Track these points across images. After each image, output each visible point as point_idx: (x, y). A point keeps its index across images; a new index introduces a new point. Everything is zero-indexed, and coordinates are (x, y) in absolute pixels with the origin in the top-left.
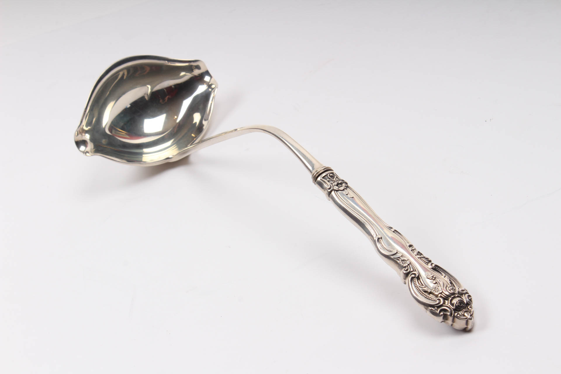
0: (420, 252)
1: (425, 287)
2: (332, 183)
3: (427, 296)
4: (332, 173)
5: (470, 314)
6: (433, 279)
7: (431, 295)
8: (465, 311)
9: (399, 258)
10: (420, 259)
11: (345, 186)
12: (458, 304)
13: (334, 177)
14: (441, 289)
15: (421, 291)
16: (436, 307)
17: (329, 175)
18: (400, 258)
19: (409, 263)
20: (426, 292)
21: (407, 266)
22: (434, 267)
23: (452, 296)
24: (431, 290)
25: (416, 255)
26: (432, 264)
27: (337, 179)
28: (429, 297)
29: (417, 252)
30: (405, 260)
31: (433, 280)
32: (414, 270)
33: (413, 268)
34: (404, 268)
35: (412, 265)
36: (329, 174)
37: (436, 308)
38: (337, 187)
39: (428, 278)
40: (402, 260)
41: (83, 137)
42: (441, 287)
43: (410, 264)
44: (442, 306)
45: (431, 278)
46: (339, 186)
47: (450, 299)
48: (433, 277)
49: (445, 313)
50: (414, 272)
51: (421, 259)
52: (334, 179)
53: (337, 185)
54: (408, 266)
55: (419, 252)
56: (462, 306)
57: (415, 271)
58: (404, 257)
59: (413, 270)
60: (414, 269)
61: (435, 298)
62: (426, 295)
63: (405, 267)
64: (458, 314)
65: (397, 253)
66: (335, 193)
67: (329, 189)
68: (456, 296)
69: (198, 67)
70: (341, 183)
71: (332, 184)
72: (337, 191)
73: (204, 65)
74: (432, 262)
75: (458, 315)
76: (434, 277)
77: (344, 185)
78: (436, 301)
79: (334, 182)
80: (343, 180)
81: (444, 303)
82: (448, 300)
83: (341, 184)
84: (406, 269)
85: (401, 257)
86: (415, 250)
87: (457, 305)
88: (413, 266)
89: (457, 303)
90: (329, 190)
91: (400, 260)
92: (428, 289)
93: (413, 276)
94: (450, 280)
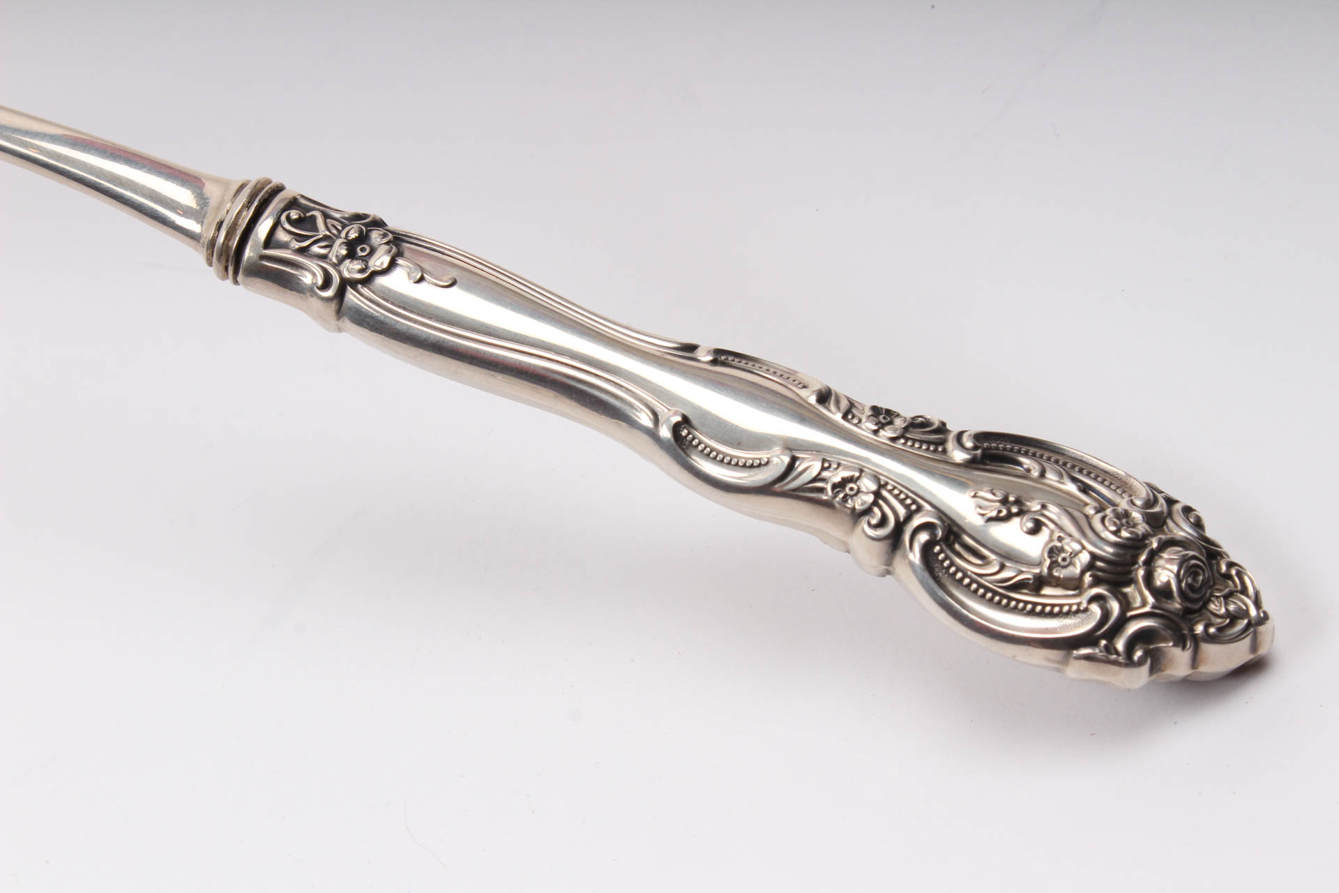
0: (879, 405)
1: (1002, 567)
2: (323, 251)
3: (1035, 604)
4: (293, 203)
5: (1248, 596)
6: (1014, 510)
7: (1047, 591)
8: (1226, 597)
9: (815, 480)
10: (902, 441)
11: (387, 243)
12: (1187, 584)
13: (313, 218)
14: (1077, 547)
15: (995, 593)
16: (1103, 636)
17: (288, 218)
18: (823, 480)
19: (874, 487)
20: (1018, 587)
21: (875, 503)
22: (975, 448)
23: (1143, 558)
24: (1037, 571)
25: (876, 432)
26: (959, 437)
27: (328, 220)
28: (1044, 605)
29: (868, 412)
30: (851, 480)
31: (1017, 514)
32: (914, 507)
33: (902, 502)
34: (866, 519)
35: (889, 487)
36: (283, 218)
37: (1103, 642)
38: (357, 265)
39: (990, 519)
40: (834, 486)
42: (1070, 535)
43: (882, 486)
44: (1123, 621)
45: (1004, 512)
46: (360, 254)
47: (1141, 572)
48: (1004, 501)
49: (1151, 647)
50: (917, 521)
51: (907, 439)
52: (323, 231)
53: (351, 255)
54: (881, 502)
55: (876, 411)
56: (1205, 583)
57: (919, 509)
58: (834, 466)
59: (907, 507)
60: (909, 501)
61: (1077, 600)
62: (1026, 603)
63: (868, 511)
64: (1207, 627)
65: (794, 460)
66: (361, 295)
67: (327, 284)
68: (1155, 545)
70: (361, 231)
71: (324, 257)
72: (366, 282)
74: (954, 428)
75: (1212, 630)
76: (1012, 499)
77: (376, 237)
78: (1086, 610)
79: (329, 241)
80: (358, 217)
81: (1126, 604)
82: (1131, 581)
83: (363, 238)
84: (874, 522)
85: (825, 474)
86: (854, 411)
87: (1183, 585)
88: (896, 492)
89: (1179, 581)
90: (329, 293)
91: (829, 487)
92: (1021, 572)
93: (923, 537)
94: (1074, 480)
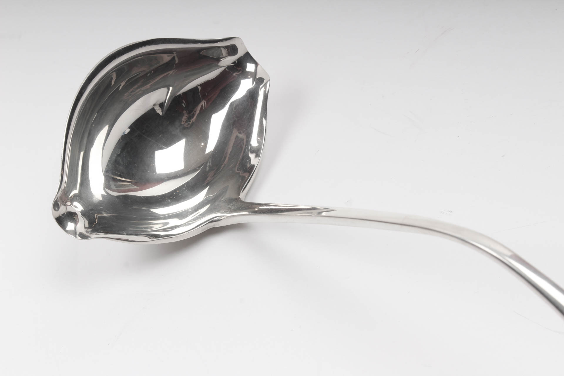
41: (68, 207)
69: (232, 50)
73: (242, 43)
